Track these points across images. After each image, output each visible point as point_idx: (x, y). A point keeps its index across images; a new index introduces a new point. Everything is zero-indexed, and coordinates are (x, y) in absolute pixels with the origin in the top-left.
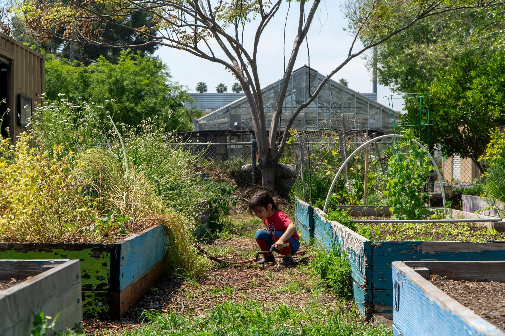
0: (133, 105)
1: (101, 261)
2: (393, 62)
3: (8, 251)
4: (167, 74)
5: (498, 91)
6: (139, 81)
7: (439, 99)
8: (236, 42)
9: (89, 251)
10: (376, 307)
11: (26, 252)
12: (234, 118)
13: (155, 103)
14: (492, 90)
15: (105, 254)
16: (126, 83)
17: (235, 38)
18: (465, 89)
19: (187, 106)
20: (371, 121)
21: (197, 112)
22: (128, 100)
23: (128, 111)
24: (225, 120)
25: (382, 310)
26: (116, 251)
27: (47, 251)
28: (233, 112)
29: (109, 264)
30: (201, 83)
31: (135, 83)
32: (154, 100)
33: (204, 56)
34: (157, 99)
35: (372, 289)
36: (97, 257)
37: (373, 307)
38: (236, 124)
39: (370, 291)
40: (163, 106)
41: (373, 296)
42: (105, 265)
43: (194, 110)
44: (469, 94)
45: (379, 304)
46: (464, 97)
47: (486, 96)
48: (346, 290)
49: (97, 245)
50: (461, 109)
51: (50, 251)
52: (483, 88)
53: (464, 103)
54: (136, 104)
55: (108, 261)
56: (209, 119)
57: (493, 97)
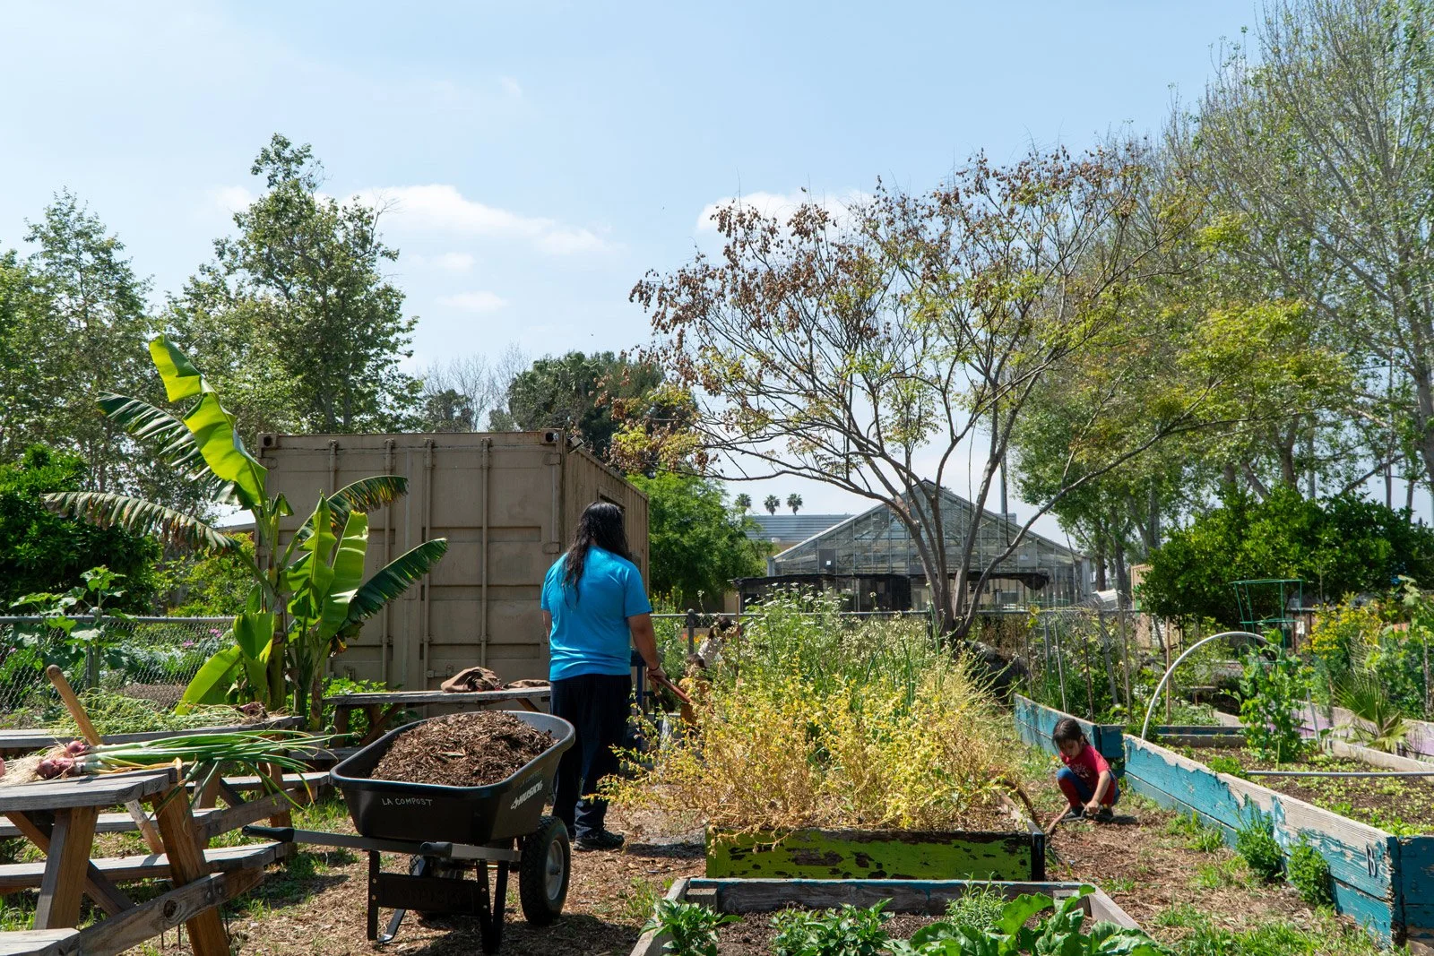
0: (677, 536)
1: (1017, 858)
2: (1046, 472)
3: (892, 843)
4: (723, 491)
5: (1291, 541)
6: (684, 501)
7: (1202, 552)
8: (907, 469)
9: (1001, 843)
10: (1409, 930)
11: (916, 843)
12: (825, 554)
13: (708, 533)
14: (1282, 540)
15: (1023, 848)
16: (668, 504)
17: (904, 464)
18: (1242, 538)
19: (752, 537)
20: (1022, 557)
21: (766, 544)
22: (671, 528)
23: (670, 544)
24: (812, 557)
25: (1418, 933)
26: (1039, 844)
27: (944, 843)
28: (827, 546)
29: (1029, 862)
30: (742, 495)
31: (679, 505)
32: (706, 529)
33: (857, 490)
34: (710, 526)
35: (1402, 903)
36: (1012, 852)
37: (1404, 929)
38: (829, 563)
39: (1399, 907)
40: (719, 537)
41: (1404, 914)
42: (1023, 863)
43: (761, 543)
44: (1248, 545)
45: (1413, 925)
46: (1241, 550)
47: (1274, 548)
48: (1323, 893)
49: (1012, 835)
50: (1238, 567)
51: (948, 843)
52: (1269, 537)
53: (1243, 560)
54: (682, 536)
55: (1028, 858)
56: (792, 555)
57: (1284, 550)
